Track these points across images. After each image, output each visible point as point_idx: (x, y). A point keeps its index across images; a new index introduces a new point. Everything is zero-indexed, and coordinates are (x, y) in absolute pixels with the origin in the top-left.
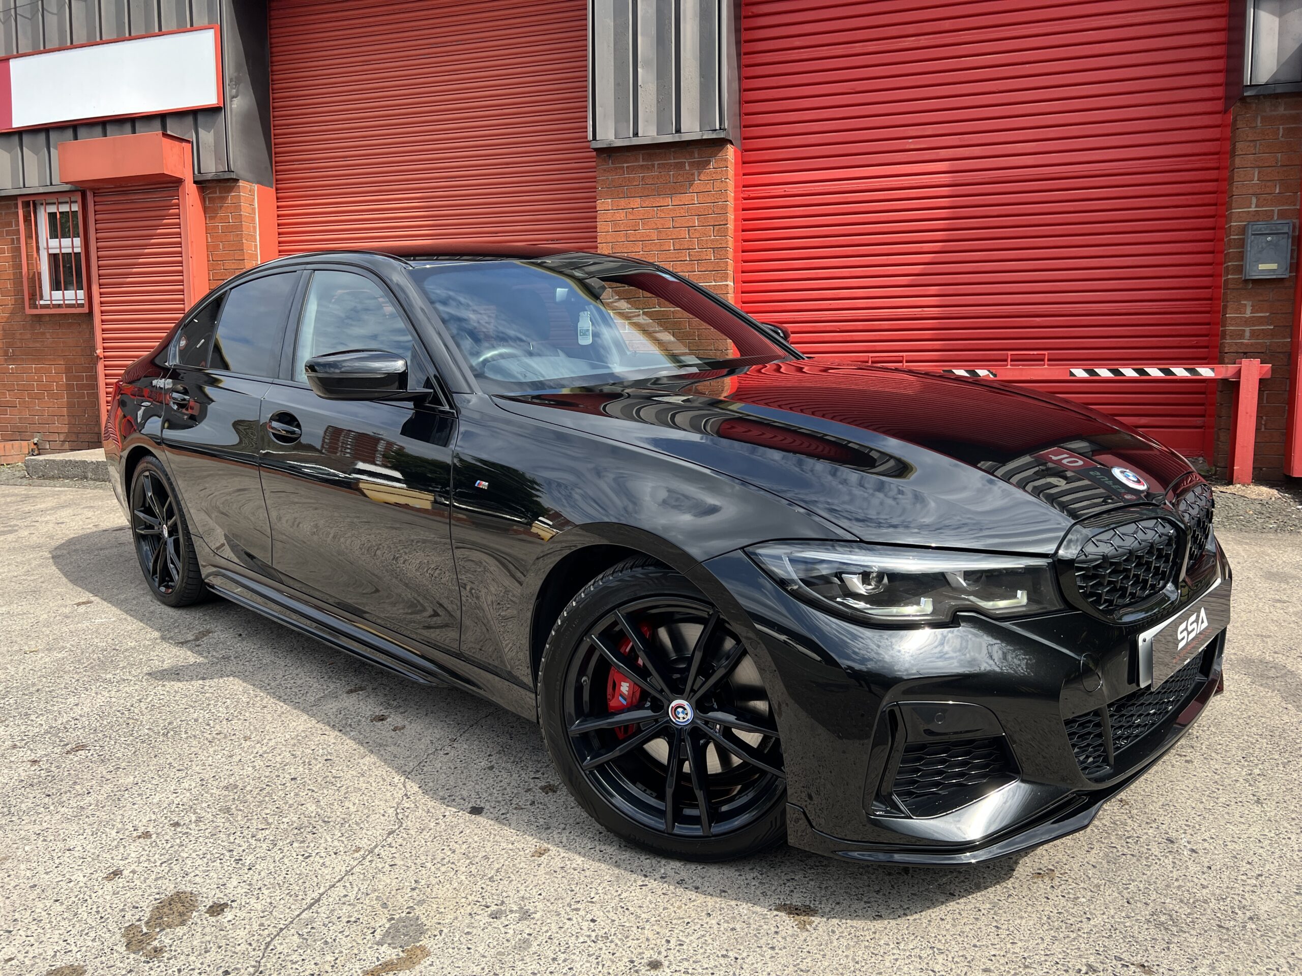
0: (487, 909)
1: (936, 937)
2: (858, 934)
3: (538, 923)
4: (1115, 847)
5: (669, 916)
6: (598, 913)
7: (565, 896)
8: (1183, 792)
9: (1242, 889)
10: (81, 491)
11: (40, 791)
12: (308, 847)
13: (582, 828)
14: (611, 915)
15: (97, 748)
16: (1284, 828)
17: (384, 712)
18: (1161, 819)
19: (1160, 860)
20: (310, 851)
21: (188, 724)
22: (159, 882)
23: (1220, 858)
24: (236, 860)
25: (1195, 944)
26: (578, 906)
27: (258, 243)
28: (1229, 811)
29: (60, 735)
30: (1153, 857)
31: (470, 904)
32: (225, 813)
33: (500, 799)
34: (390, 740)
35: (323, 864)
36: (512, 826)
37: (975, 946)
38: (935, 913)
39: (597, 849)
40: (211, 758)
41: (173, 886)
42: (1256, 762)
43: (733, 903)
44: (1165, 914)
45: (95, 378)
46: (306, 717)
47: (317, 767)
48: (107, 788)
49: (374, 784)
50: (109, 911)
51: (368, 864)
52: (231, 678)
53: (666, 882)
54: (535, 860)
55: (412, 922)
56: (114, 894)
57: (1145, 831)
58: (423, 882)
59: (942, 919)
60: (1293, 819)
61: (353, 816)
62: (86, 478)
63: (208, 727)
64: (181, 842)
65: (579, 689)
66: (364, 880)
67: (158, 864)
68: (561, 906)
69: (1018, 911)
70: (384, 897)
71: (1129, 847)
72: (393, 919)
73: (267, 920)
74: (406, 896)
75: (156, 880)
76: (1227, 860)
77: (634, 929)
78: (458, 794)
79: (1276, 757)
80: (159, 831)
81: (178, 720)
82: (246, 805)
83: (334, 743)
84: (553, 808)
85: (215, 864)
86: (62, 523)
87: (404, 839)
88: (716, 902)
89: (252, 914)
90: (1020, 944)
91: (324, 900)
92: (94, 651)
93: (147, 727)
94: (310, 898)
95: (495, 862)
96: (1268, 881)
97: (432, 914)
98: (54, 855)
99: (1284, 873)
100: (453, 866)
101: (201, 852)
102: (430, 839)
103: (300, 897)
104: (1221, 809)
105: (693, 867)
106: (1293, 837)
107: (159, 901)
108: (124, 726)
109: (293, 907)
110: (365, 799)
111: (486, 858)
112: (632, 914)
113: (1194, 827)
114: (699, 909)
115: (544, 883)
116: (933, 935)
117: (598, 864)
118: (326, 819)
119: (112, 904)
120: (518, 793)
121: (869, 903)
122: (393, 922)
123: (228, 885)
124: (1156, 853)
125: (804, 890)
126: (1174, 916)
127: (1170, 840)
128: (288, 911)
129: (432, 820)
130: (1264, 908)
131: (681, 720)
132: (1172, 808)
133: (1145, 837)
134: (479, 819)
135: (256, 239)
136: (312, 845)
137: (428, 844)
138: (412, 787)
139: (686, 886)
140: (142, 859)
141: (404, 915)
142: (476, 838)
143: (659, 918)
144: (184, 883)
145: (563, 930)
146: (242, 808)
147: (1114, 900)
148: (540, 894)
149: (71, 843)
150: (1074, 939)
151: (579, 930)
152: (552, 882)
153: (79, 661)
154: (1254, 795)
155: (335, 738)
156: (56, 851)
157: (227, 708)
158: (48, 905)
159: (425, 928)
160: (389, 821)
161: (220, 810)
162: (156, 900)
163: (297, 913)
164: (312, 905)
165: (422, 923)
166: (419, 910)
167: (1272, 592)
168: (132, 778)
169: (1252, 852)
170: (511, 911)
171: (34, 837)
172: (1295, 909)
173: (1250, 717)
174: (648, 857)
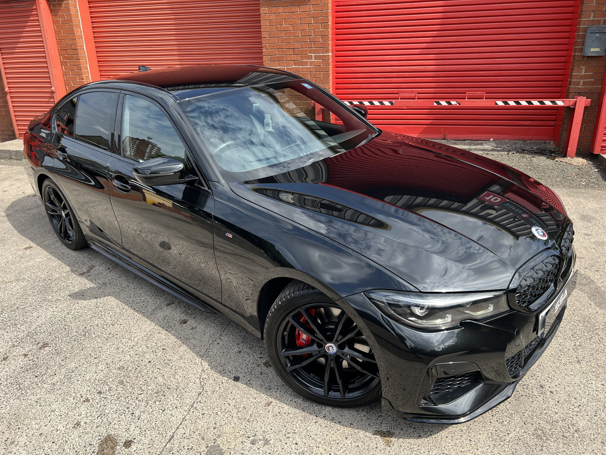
0: (249, 439)
1: (445, 447)
2: (412, 447)
3: (273, 446)
4: (518, 391)
5: (329, 439)
6: (298, 440)
7: (283, 429)
8: (546, 357)
9: (572, 414)
10: (11, 168)
11: (31, 374)
12: (163, 404)
13: (285, 388)
14: (304, 440)
15: (54, 345)
16: (590, 377)
17: (186, 318)
18: (538, 374)
19: (537, 398)
20: (164, 407)
21: (94, 328)
22: (99, 429)
23: (563, 397)
24: (131, 414)
25: (553, 447)
26: (289, 435)
27: (82, 29)
28: (567, 368)
29: (34, 337)
30: (535, 397)
31: (241, 436)
32: (121, 384)
33: (246, 371)
34: (191, 335)
35: (172, 415)
36: (254, 387)
37: (461, 452)
38: (444, 433)
39: (293, 401)
40: (109, 350)
41: (105, 431)
42: (577, 337)
43: (356, 431)
44: (540, 430)
45: (6, 102)
46: (149, 322)
47: (160, 354)
48: (63, 370)
49: (187, 364)
50: (79, 447)
51: (192, 413)
52: (109, 297)
53: (326, 419)
54: (266, 409)
55: (217, 448)
56: (79, 437)
57: (531, 381)
58: (218, 424)
59: (447, 437)
60: (594, 372)
61: (181, 384)
62: (12, 159)
63: (104, 330)
64: (104, 404)
65: (283, 337)
66: (191, 423)
67: (96, 418)
68: (281, 436)
69: (478, 430)
70: (202, 434)
71: (524, 391)
72: (207, 447)
73: (152, 449)
74: (212, 432)
75: (97, 427)
76: (566, 397)
77: (315, 448)
78: (227, 369)
79: (586, 335)
80: (93, 397)
81: (89, 326)
82: (130, 379)
83: (165, 339)
84: (271, 377)
85: (122, 416)
86: (6, 191)
87: (206, 398)
88: (349, 431)
89: (144, 446)
90: (480, 450)
91: (175, 437)
92: (39, 281)
93: (75, 331)
94: (169, 436)
95: (249, 411)
96: (583, 409)
97: (225, 443)
98: (47, 414)
99: (590, 404)
100: (230, 414)
101: (114, 410)
102: (218, 398)
103: (164, 435)
104: (563, 367)
105: (337, 410)
106: (594, 382)
107: (101, 440)
108: (64, 330)
109: (162, 441)
110: (185, 373)
111: (244, 408)
112: (313, 439)
113: (552, 378)
114: (342, 435)
115: (272, 422)
116: (443, 446)
117: (295, 410)
118: (169, 387)
119: (79, 443)
120: (254, 367)
121: (415, 428)
122: (208, 448)
123: (130, 429)
124: (535, 394)
125: (387, 422)
126: (544, 431)
127: (541, 386)
128: (160, 444)
129: (217, 386)
130: (582, 424)
131: (331, 352)
132: (542, 367)
133: (531, 385)
134: (238, 384)
135: (80, 27)
136: (165, 403)
137: (217, 400)
138: (206, 365)
139: (335, 421)
140: (88, 415)
141: (212, 444)
142: (239, 397)
143: (325, 441)
144: (110, 429)
145: (284, 450)
146: (129, 381)
147: (518, 423)
148: (271, 429)
149: (54, 407)
150: (503, 445)
151: (291, 450)
152: (276, 421)
153: (34, 287)
154: (577, 358)
155: (165, 335)
156: (47, 412)
157: (111, 317)
158: (50, 445)
159: (223, 451)
160: (198, 387)
161: (119, 382)
162: (99, 440)
163: (164, 445)
164: (170, 439)
165: (221, 449)
166: (219, 442)
167: (584, 229)
168: (73, 363)
169: (576, 392)
170: (260, 440)
171: (35, 404)
172: (594, 425)
173: (574, 310)
174: (316, 405)
